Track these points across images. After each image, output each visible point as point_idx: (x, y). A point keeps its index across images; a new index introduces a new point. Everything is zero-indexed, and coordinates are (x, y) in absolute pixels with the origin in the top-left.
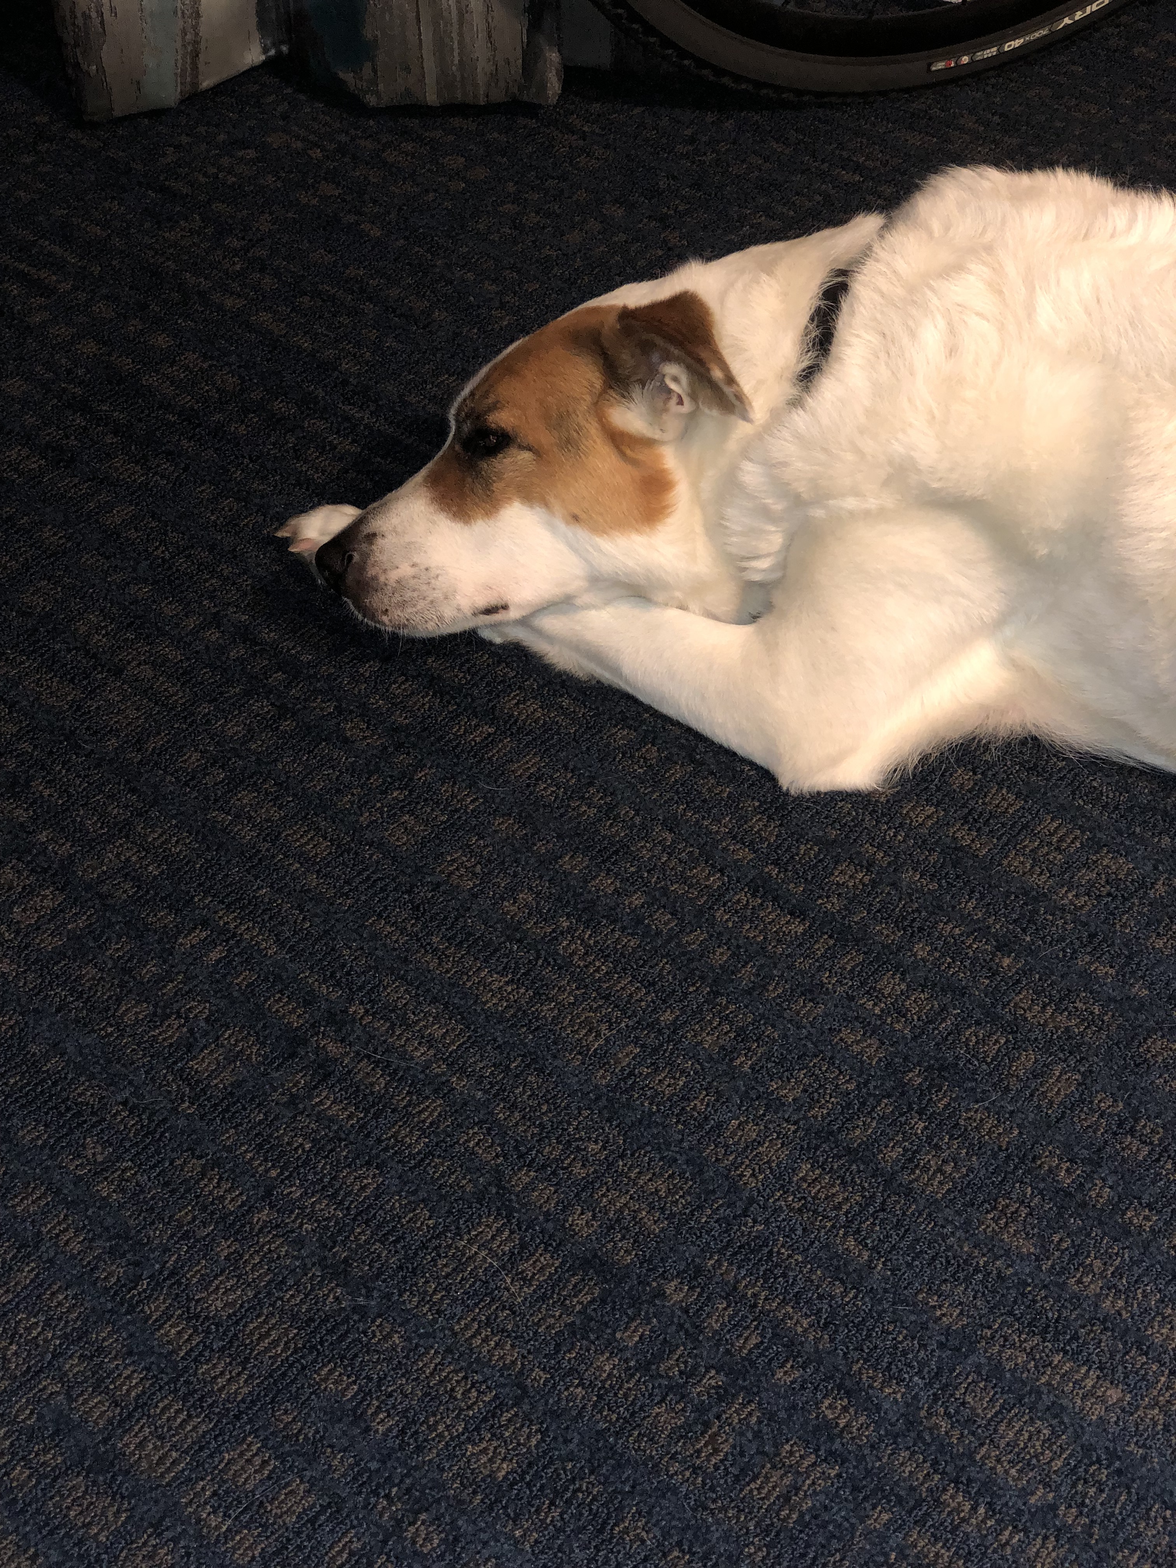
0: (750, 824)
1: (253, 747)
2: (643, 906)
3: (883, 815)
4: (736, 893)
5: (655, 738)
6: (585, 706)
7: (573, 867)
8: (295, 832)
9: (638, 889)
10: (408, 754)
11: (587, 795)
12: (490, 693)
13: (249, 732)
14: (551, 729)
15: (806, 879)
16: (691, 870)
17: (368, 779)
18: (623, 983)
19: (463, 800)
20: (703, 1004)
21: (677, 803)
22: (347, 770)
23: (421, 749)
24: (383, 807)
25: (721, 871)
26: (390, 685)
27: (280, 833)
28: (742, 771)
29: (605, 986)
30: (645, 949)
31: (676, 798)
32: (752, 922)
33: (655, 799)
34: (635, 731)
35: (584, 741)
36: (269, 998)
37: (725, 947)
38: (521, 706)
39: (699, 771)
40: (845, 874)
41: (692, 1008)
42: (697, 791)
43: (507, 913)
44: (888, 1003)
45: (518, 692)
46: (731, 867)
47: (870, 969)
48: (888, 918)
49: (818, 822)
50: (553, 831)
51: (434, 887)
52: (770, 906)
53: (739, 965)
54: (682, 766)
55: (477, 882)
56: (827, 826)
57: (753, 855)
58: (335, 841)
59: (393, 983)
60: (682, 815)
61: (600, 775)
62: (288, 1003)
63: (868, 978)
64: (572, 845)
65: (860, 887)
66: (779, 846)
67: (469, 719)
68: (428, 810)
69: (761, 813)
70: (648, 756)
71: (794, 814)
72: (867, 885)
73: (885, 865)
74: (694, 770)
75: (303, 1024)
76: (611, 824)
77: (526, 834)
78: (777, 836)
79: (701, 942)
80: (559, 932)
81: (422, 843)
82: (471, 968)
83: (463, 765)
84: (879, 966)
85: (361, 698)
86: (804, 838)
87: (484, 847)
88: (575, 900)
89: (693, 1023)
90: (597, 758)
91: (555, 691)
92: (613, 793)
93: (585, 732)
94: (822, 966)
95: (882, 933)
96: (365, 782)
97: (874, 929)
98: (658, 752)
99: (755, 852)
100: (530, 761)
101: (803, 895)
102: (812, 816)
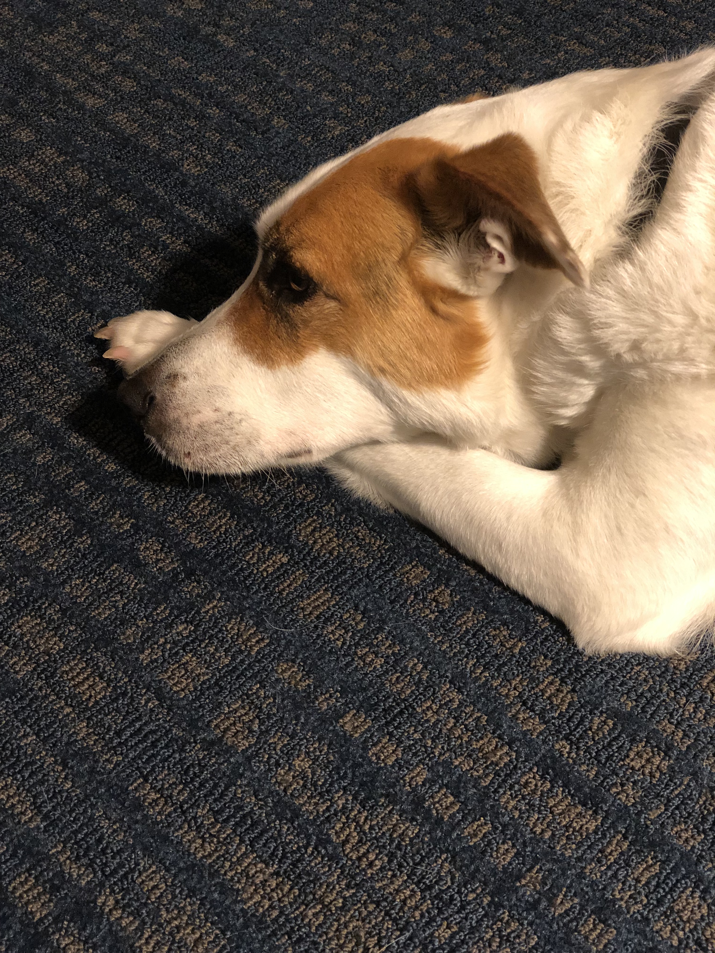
0: (542, 687)
1: (45, 565)
2: (424, 784)
3: (683, 685)
4: (524, 773)
5: (448, 580)
6: (381, 538)
7: (355, 728)
8: (71, 669)
9: (420, 761)
10: (198, 582)
11: (375, 642)
12: (287, 516)
13: (42, 547)
14: (345, 563)
15: (599, 762)
16: (478, 741)
17: (155, 609)
18: (398, 882)
19: (249, 639)
20: (482, 920)
21: (467, 656)
22: (135, 598)
23: (212, 578)
24: (166, 642)
25: (510, 744)
26: (189, 503)
27: (56, 669)
28: (536, 622)
29: (378, 885)
30: (422, 841)
31: (466, 651)
32: (540, 812)
33: (445, 650)
34: (429, 570)
35: (377, 578)
36: (15, 879)
37: (510, 843)
38: (317, 535)
39: (492, 621)
40: (641, 757)
41: (471, 923)
42: (488, 644)
43: (280, 784)
44: (687, 930)
45: (315, 518)
46: (520, 740)
47: (667, 884)
48: (687, 818)
49: (613, 690)
50: (338, 683)
51: (208, 745)
52: (560, 792)
53: (524, 869)
54: (474, 613)
55: (253, 741)
56: (622, 695)
57: (543, 727)
58: (112, 681)
59: (150, 867)
60: (471, 672)
61: (390, 619)
62: (34, 886)
63: (665, 896)
64: (355, 702)
65: (658, 775)
66: (571, 717)
67: (264, 546)
68: (212, 650)
69: (553, 674)
70: (440, 600)
71: (588, 679)
72: (665, 774)
73: (684, 749)
74: (487, 619)
75: (46, 916)
76: (398, 678)
77: (309, 685)
78: (570, 704)
79: (485, 836)
80: (333, 812)
81: (201, 690)
82: (236, 852)
83: (252, 599)
84: (678, 881)
85: (159, 516)
86: (597, 709)
87: (264, 698)
88: (353, 773)
89: (470, 944)
90: (389, 599)
91: (353, 519)
92: (402, 642)
93: (379, 568)
94: (615, 875)
95: (680, 837)
96: (151, 612)
97: (672, 830)
98: (451, 595)
99: (545, 723)
100: (320, 597)
101: (595, 781)
102: (607, 682)
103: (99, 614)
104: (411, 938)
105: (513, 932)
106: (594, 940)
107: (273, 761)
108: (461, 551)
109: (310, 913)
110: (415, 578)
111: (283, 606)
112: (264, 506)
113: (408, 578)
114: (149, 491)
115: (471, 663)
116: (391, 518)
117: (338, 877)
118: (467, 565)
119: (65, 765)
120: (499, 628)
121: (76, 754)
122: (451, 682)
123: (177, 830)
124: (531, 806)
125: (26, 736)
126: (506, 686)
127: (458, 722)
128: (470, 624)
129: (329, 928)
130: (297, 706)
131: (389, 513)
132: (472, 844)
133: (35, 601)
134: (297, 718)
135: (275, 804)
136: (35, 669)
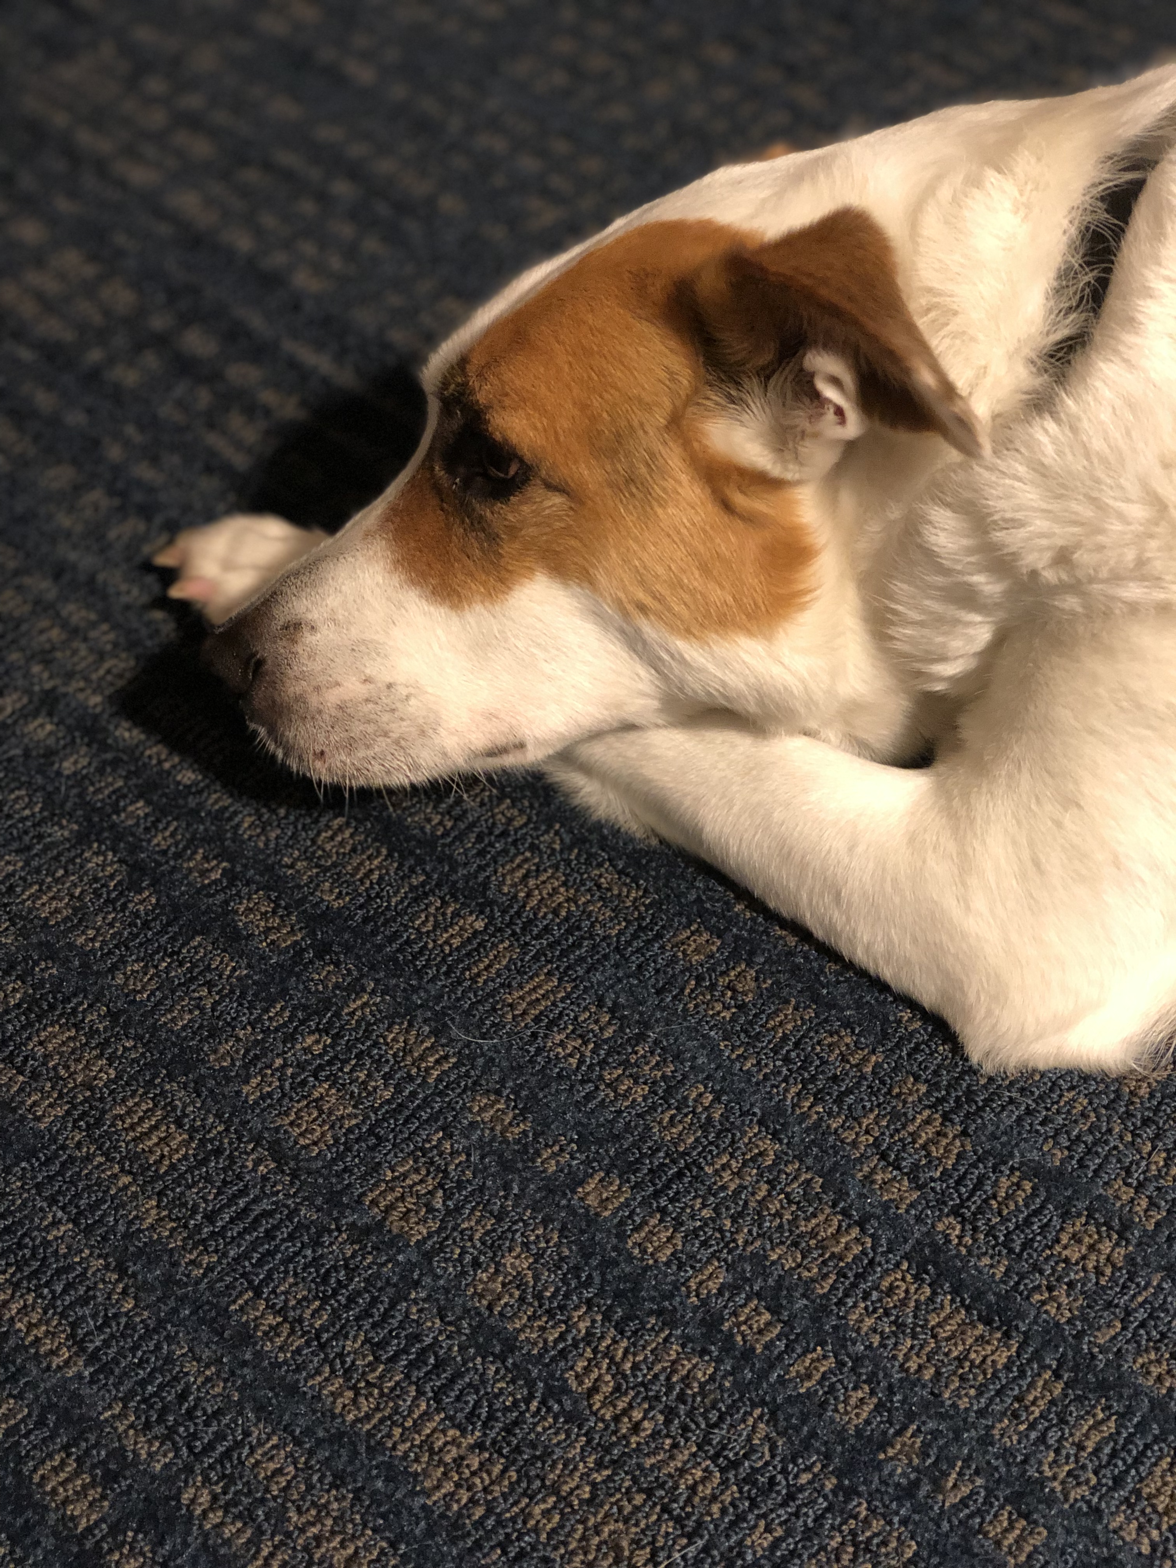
0: (911, 1128)
1: (81, 940)
2: (720, 1292)
3: (1146, 1122)
4: (887, 1272)
5: (752, 953)
6: (638, 887)
7: (604, 1202)
8: (130, 1112)
9: (713, 1254)
10: (337, 964)
11: (633, 1059)
12: (481, 853)
13: (75, 910)
14: (579, 928)
15: (1011, 1251)
16: (807, 1219)
17: (266, 1010)
18: (682, 1457)
19: (422, 1058)
20: (822, 1516)
21: (786, 1080)
22: (232, 992)
23: (358, 957)
24: (284, 1066)
25: (861, 1224)
26: (319, 834)
27: (104, 1112)
28: (899, 1021)
29: (649, 1462)
30: (721, 1386)
31: (784, 1071)
32: (914, 1337)
33: (748, 1071)
34: (719, 937)
35: (633, 953)
36: (43, 1462)
37: (866, 1388)
38: (532, 882)
39: (826, 1020)
40: (1079, 1241)
41: (805, 1522)
42: (821, 1058)
43: (481, 1296)
44: (1164, 1527)
45: (528, 854)
46: (878, 1218)
47: (1129, 1452)
48: (1159, 1341)
49: (1029, 1132)
50: (573, 1128)
51: (360, 1234)
52: (947, 1303)
53: (892, 1431)
54: (796, 1008)
55: (435, 1226)
56: (1046, 1139)
57: (915, 1195)
58: (197, 1131)
59: (268, 1439)
60: (794, 1106)
61: (657, 1021)
62: (77, 1474)
63: (1127, 1472)
64: (603, 1159)
65: (1108, 1271)
66: (962, 1178)
67: (445, 903)
68: (362, 1076)
69: (930, 1107)
70: (739, 987)
71: (988, 1115)
72: (1121, 1268)
73: (1151, 1227)
74: (817, 1016)
75: (97, 1524)
76: (672, 1118)
77: (524, 1132)
78: (960, 1156)
79: (824, 1377)
80: (570, 1342)
81: (345, 1144)
82: (411, 1412)
83: (426, 991)
84: (1147, 1446)
85: (269, 856)
86: (1005, 1163)
87: (451, 1154)
88: (603, 1274)
89: (805, 1557)
90: (653, 986)
91: (590, 856)
92: (678, 1057)
93: (635, 936)
94: (1042, 1439)
95: (1149, 1373)
96: (260, 1016)
97: (1134, 1362)
98: (757, 979)
99: (919, 1188)
100: (540, 986)
101: (1005, 1283)
102: (1020, 1119)
103: (173, 1020)
104: (706, 1550)
105: (876, 1535)
106: (1010, 1547)
107: (468, 1258)
108: (772, 905)
109: (537, 1510)
110: (697, 951)
111: (478, 1002)
112: (443, 836)
113: (684, 952)
114: (250, 815)
115: (793, 1090)
116: (654, 852)
117: (583, 1449)
118: (781, 928)
119: (122, 1270)
120: (837, 1033)
121: (141, 1251)
122: (760, 1123)
123: (312, 1377)
124: (899, 1325)
125: (56, 1223)
126: (851, 1128)
127: (773, 1188)
128: (790, 1026)
129: (569, 1535)
130: (506, 1166)
131: (649, 846)
132: (802, 1391)
133: (67, 1000)
134: (507, 1187)
135: (475, 1330)
136: (68, 1113)
